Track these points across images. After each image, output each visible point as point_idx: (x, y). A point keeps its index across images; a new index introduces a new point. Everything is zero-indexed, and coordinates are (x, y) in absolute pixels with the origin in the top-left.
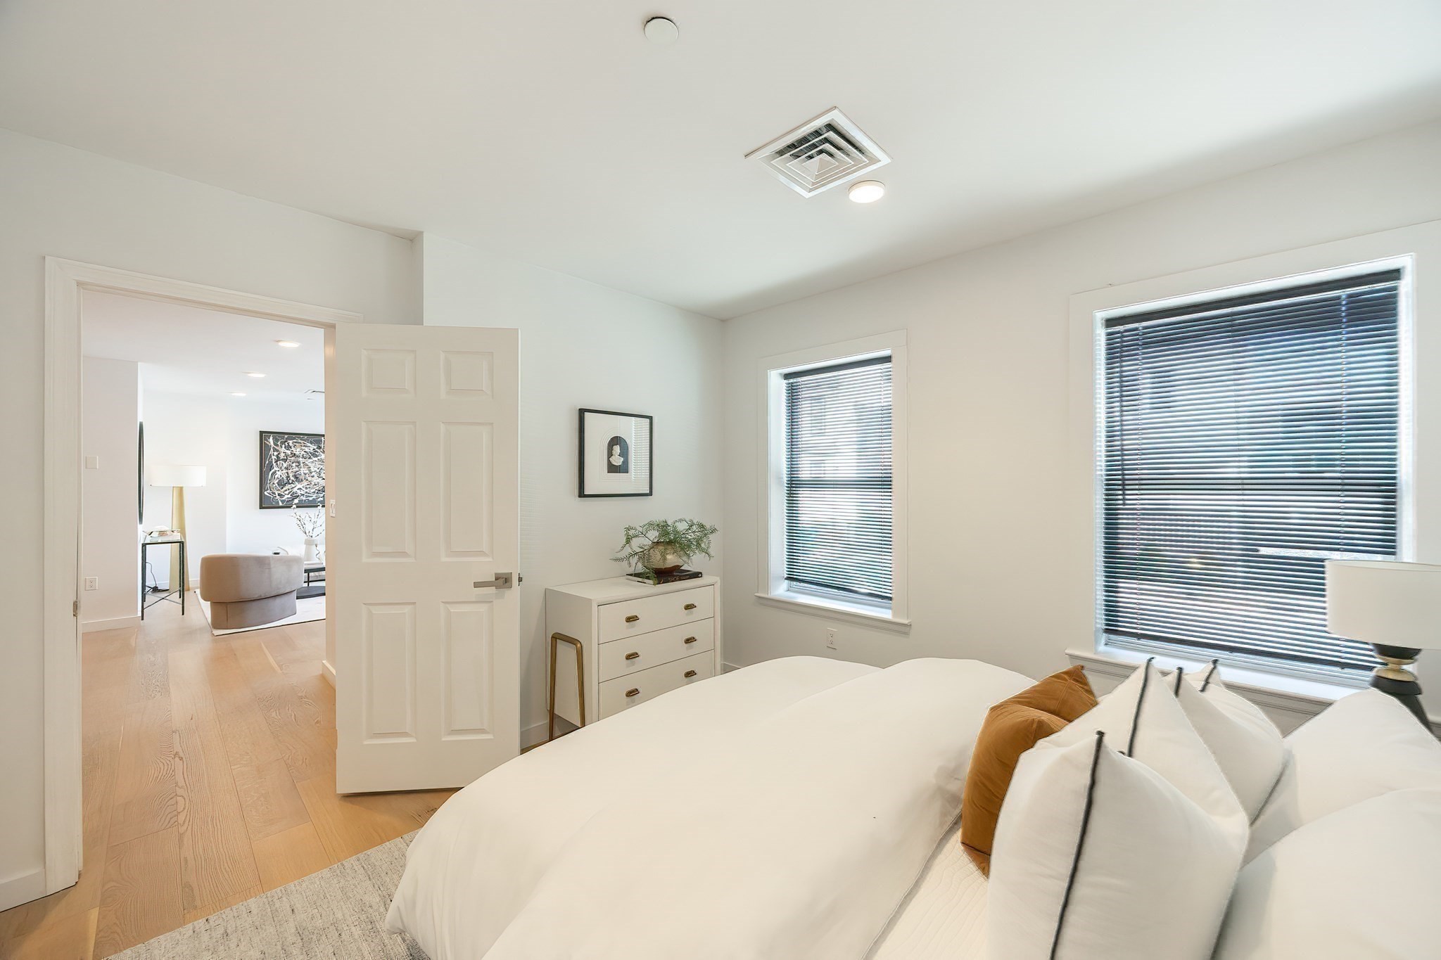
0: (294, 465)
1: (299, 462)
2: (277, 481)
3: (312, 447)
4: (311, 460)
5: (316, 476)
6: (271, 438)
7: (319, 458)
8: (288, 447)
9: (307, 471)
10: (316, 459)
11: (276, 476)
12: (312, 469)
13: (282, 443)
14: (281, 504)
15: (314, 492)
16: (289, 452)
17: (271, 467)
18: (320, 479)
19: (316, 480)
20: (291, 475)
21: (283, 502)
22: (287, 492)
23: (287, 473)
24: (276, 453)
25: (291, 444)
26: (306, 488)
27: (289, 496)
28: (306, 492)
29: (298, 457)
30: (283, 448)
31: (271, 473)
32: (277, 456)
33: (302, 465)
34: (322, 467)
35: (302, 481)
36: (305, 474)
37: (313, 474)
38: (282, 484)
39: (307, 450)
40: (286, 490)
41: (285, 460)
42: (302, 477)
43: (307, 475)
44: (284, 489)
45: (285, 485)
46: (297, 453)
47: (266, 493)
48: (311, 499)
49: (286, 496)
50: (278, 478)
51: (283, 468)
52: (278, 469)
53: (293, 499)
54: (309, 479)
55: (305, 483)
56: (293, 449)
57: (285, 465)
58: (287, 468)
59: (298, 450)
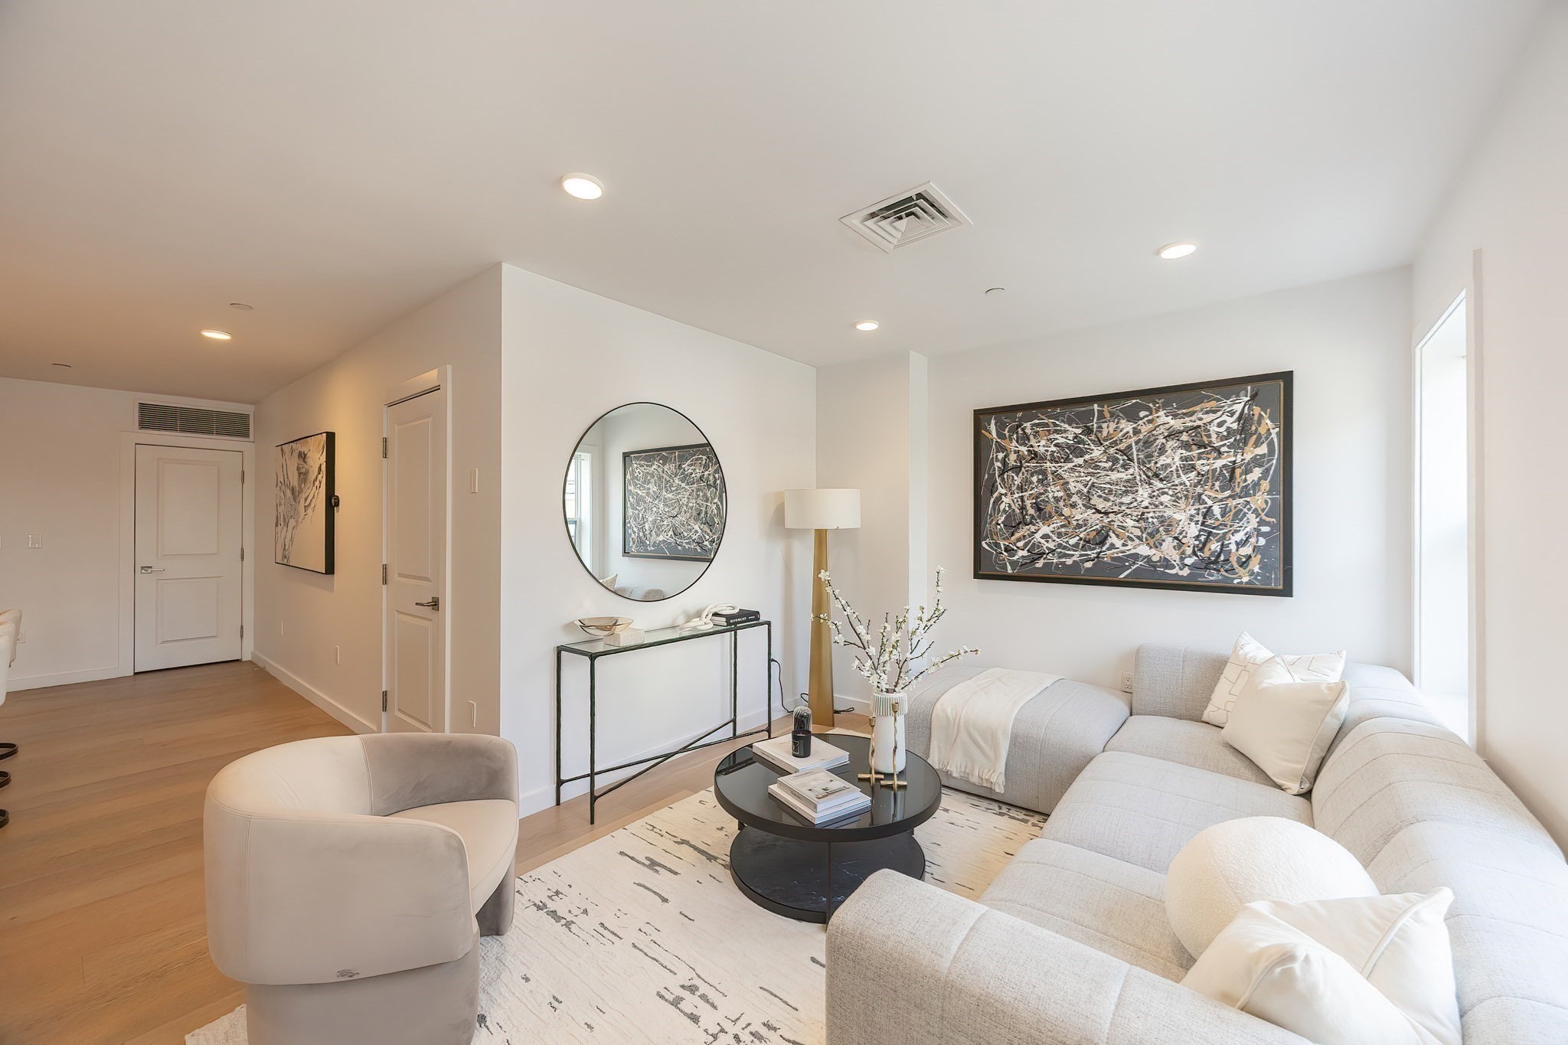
0: (1035, 479)
1: (1044, 472)
2: (1003, 519)
3: (1073, 431)
4: (1070, 465)
5: (1080, 502)
6: (993, 422)
7: (1087, 457)
8: (1024, 439)
9: (1060, 494)
10: (1080, 461)
11: (1002, 507)
12: (1073, 487)
13: (1014, 430)
14: (1010, 571)
15: (1076, 545)
16: (1024, 449)
17: (993, 489)
18: (1090, 512)
19: (1079, 514)
20: (1028, 503)
21: (1013, 564)
22: (1020, 544)
23: (1022, 498)
24: (1001, 456)
25: (1028, 431)
26: (1060, 535)
27: (1025, 553)
28: (1060, 546)
29: (1043, 459)
30: (1014, 443)
31: (992, 500)
32: (1004, 462)
33: (1050, 477)
34: (1094, 480)
35: (1051, 517)
36: (1057, 499)
37: (1075, 498)
38: (1014, 524)
39: (1061, 440)
40: (1019, 540)
41: (1017, 469)
42: (1049, 508)
43: (1061, 503)
44: (1017, 535)
45: (1017, 527)
46: (1042, 450)
47: (983, 543)
48: (1069, 562)
49: (1021, 553)
50: (1004, 510)
51: (1014, 488)
52: (1003, 491)
53: (1033, 561)
54: (1066, 511)
55: (1057, 522)
56: (1033, 442)
57: (1018, 480)
58: (1021, 489)
59: (1043, 442)
